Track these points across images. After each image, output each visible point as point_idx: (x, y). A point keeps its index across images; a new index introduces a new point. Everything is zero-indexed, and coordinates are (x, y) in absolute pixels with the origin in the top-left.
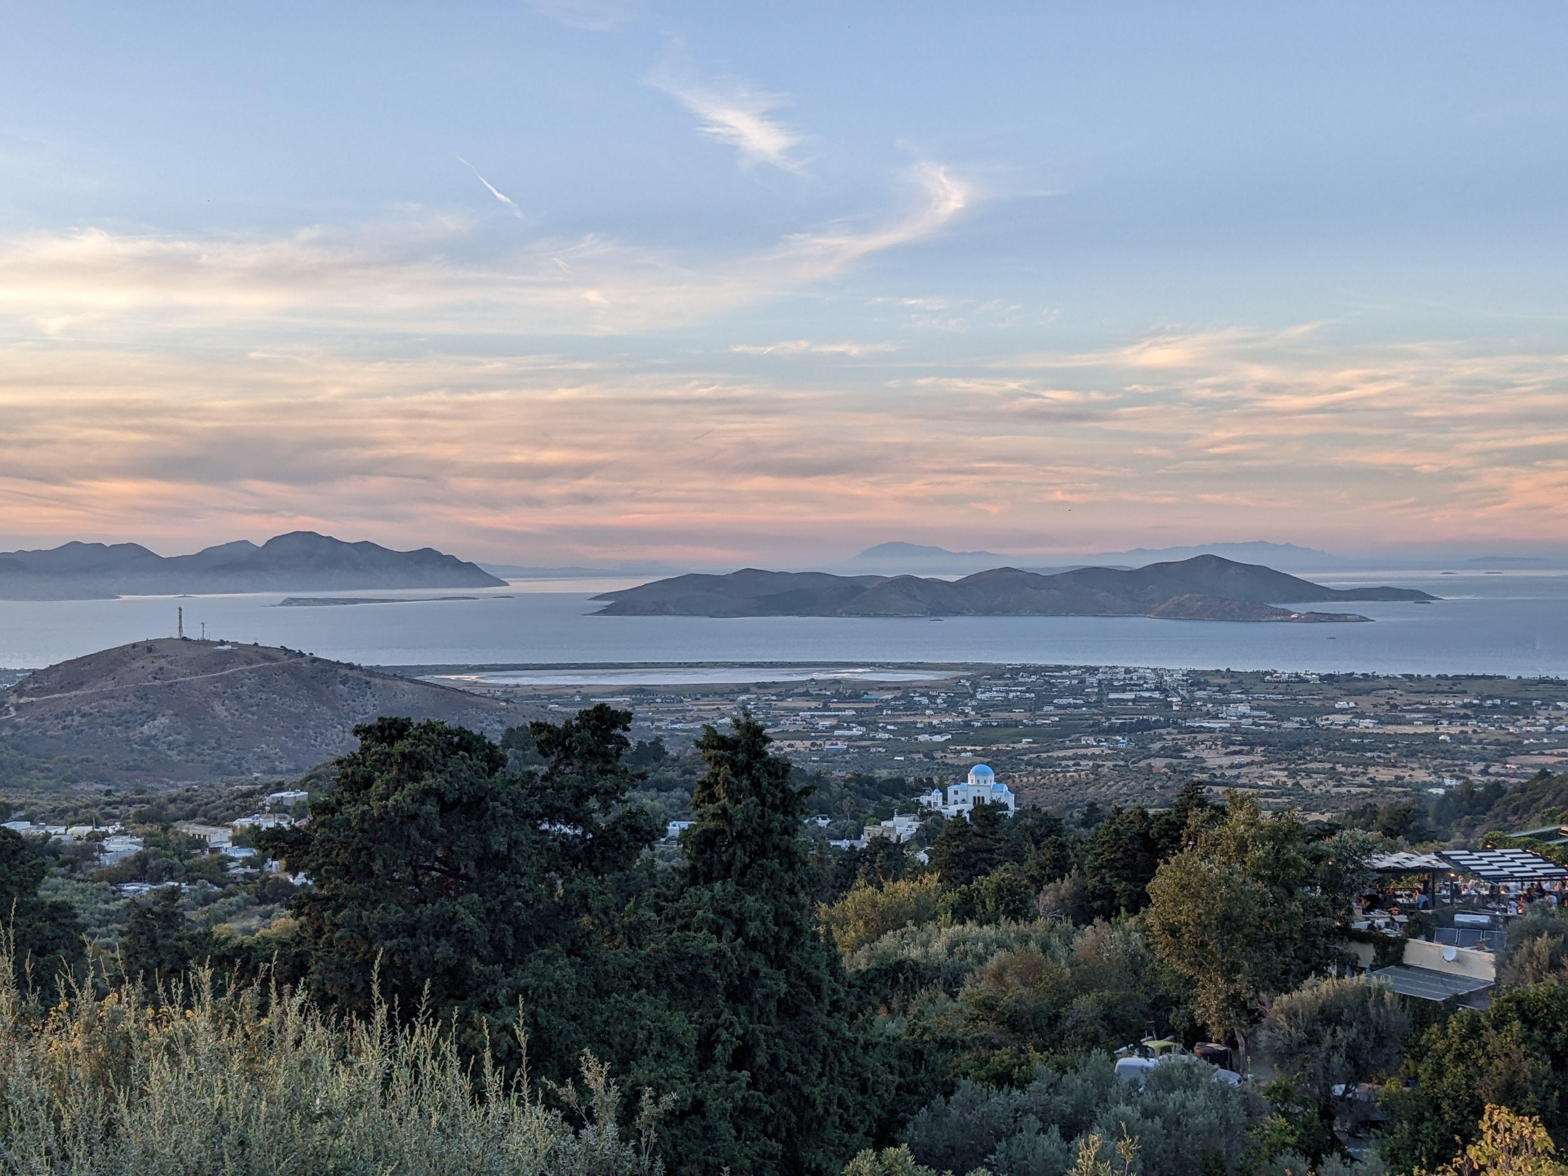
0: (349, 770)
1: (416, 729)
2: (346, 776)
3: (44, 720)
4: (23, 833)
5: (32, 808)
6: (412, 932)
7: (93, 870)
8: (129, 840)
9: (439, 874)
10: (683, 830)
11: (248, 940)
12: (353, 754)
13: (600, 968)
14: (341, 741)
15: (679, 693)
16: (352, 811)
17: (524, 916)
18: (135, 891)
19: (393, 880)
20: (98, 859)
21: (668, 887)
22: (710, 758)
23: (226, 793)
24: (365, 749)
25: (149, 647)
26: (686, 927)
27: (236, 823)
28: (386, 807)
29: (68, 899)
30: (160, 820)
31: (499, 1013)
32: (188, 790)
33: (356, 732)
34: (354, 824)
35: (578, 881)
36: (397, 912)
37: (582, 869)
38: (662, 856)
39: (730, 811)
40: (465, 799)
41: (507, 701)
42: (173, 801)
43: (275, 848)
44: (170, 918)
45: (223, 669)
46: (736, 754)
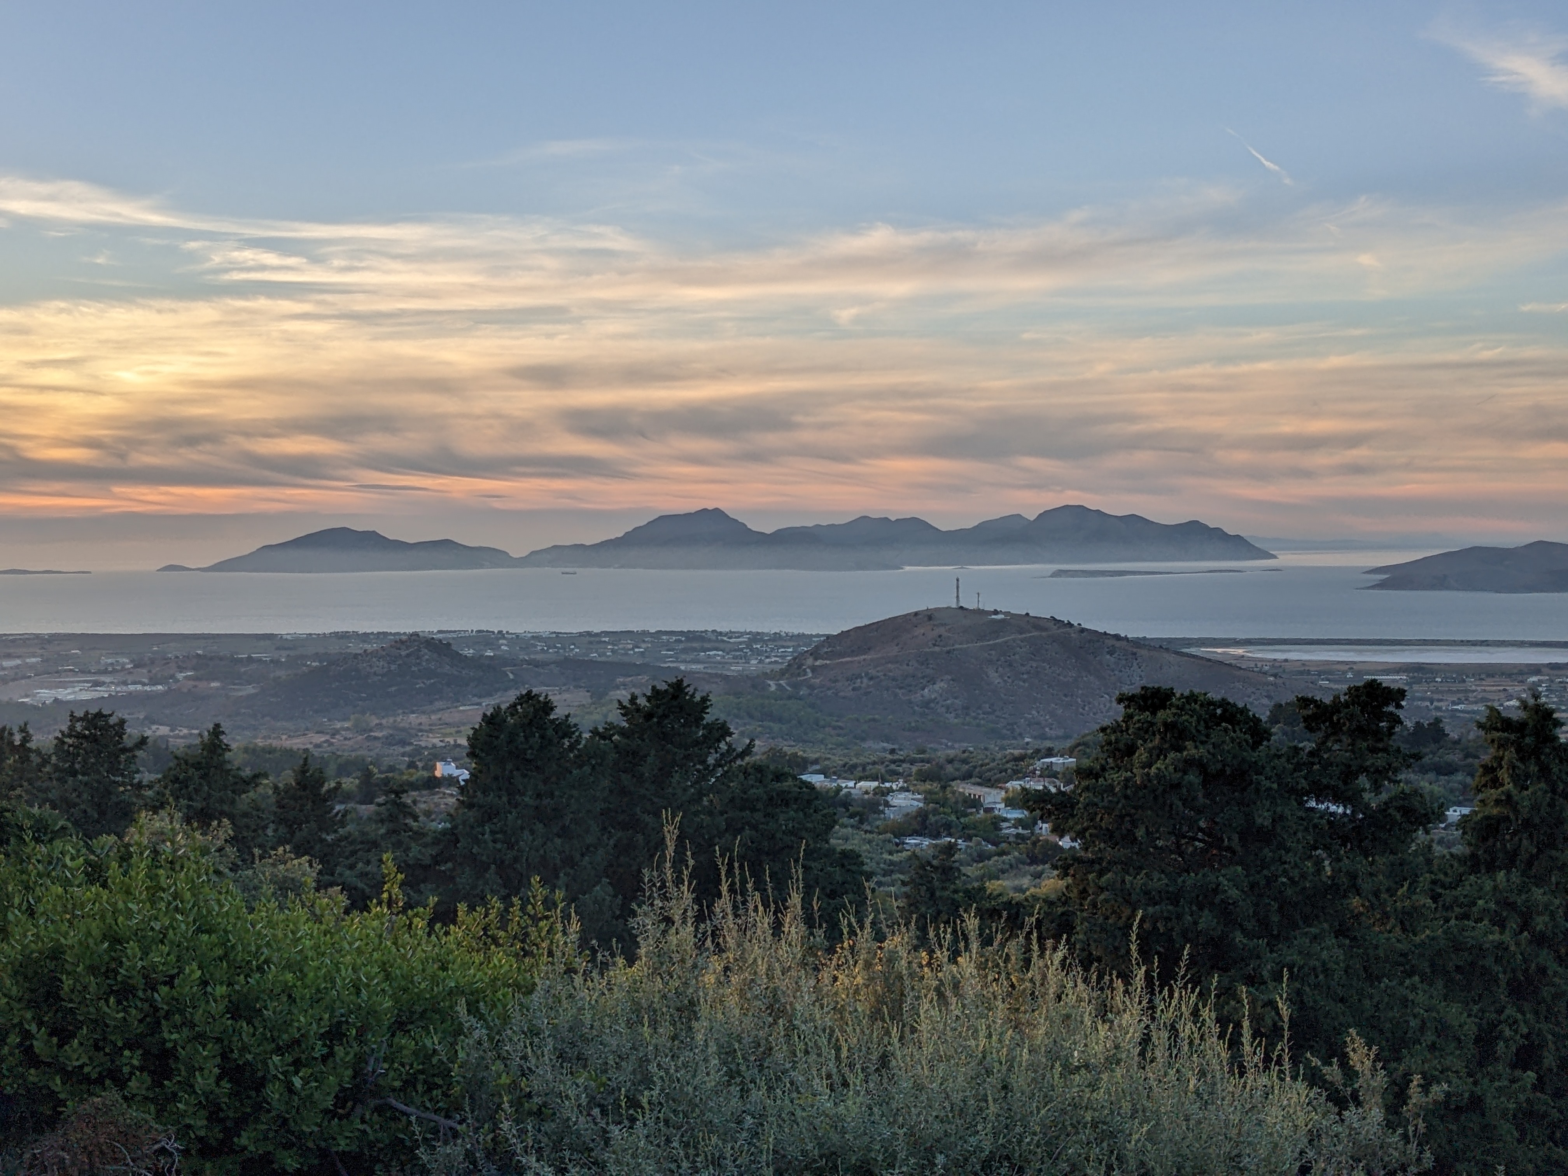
0: (1113, 738)
1: (1179, 699)
2: (1109, 743)
3: (836, 681)
4: (818, 785)
5: (827, 763)
6: (1175, 899)
7: (878, 823)
8: (911, 796)
9: (1202, 845)
10: (1463, 816)
11: (1019, 897)
12: (1117, 722)
13: (1371, 952)
14: (1108, 711)
15: (1461, 672)
16: (1116, 777)
17: (1289, 892)
18: (916, 845)
19: (1156, 847)
20: (883, 812)
21: (1446, 874)
22: (1493, 741)
23: (999, 756)
24: (1128, 717)
25: (929, 616)
26: (1466, 916)
27: (1008, 785)
28: (1148, 774)
29: (857, 849)
30: (939, 779)
31: (1263, 987)
32: (964, 752)
33: (1120, 701)
34: (1117, 789)
35: (1346, 861)
36: (1159, 880)
37: (1351, 849)
38: (1441, 842)
39: (1516, 798)
40: (1228, 771)
41: (1275, 676)
42: (950, 761)
43: (1042, 809)
44: (948, 872)
45: (997, 638)
46: (1523, 737)
